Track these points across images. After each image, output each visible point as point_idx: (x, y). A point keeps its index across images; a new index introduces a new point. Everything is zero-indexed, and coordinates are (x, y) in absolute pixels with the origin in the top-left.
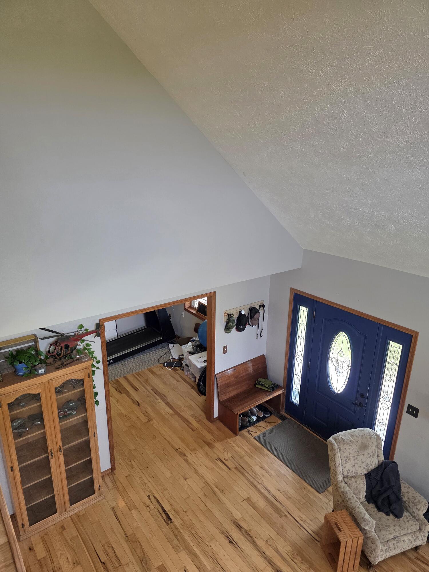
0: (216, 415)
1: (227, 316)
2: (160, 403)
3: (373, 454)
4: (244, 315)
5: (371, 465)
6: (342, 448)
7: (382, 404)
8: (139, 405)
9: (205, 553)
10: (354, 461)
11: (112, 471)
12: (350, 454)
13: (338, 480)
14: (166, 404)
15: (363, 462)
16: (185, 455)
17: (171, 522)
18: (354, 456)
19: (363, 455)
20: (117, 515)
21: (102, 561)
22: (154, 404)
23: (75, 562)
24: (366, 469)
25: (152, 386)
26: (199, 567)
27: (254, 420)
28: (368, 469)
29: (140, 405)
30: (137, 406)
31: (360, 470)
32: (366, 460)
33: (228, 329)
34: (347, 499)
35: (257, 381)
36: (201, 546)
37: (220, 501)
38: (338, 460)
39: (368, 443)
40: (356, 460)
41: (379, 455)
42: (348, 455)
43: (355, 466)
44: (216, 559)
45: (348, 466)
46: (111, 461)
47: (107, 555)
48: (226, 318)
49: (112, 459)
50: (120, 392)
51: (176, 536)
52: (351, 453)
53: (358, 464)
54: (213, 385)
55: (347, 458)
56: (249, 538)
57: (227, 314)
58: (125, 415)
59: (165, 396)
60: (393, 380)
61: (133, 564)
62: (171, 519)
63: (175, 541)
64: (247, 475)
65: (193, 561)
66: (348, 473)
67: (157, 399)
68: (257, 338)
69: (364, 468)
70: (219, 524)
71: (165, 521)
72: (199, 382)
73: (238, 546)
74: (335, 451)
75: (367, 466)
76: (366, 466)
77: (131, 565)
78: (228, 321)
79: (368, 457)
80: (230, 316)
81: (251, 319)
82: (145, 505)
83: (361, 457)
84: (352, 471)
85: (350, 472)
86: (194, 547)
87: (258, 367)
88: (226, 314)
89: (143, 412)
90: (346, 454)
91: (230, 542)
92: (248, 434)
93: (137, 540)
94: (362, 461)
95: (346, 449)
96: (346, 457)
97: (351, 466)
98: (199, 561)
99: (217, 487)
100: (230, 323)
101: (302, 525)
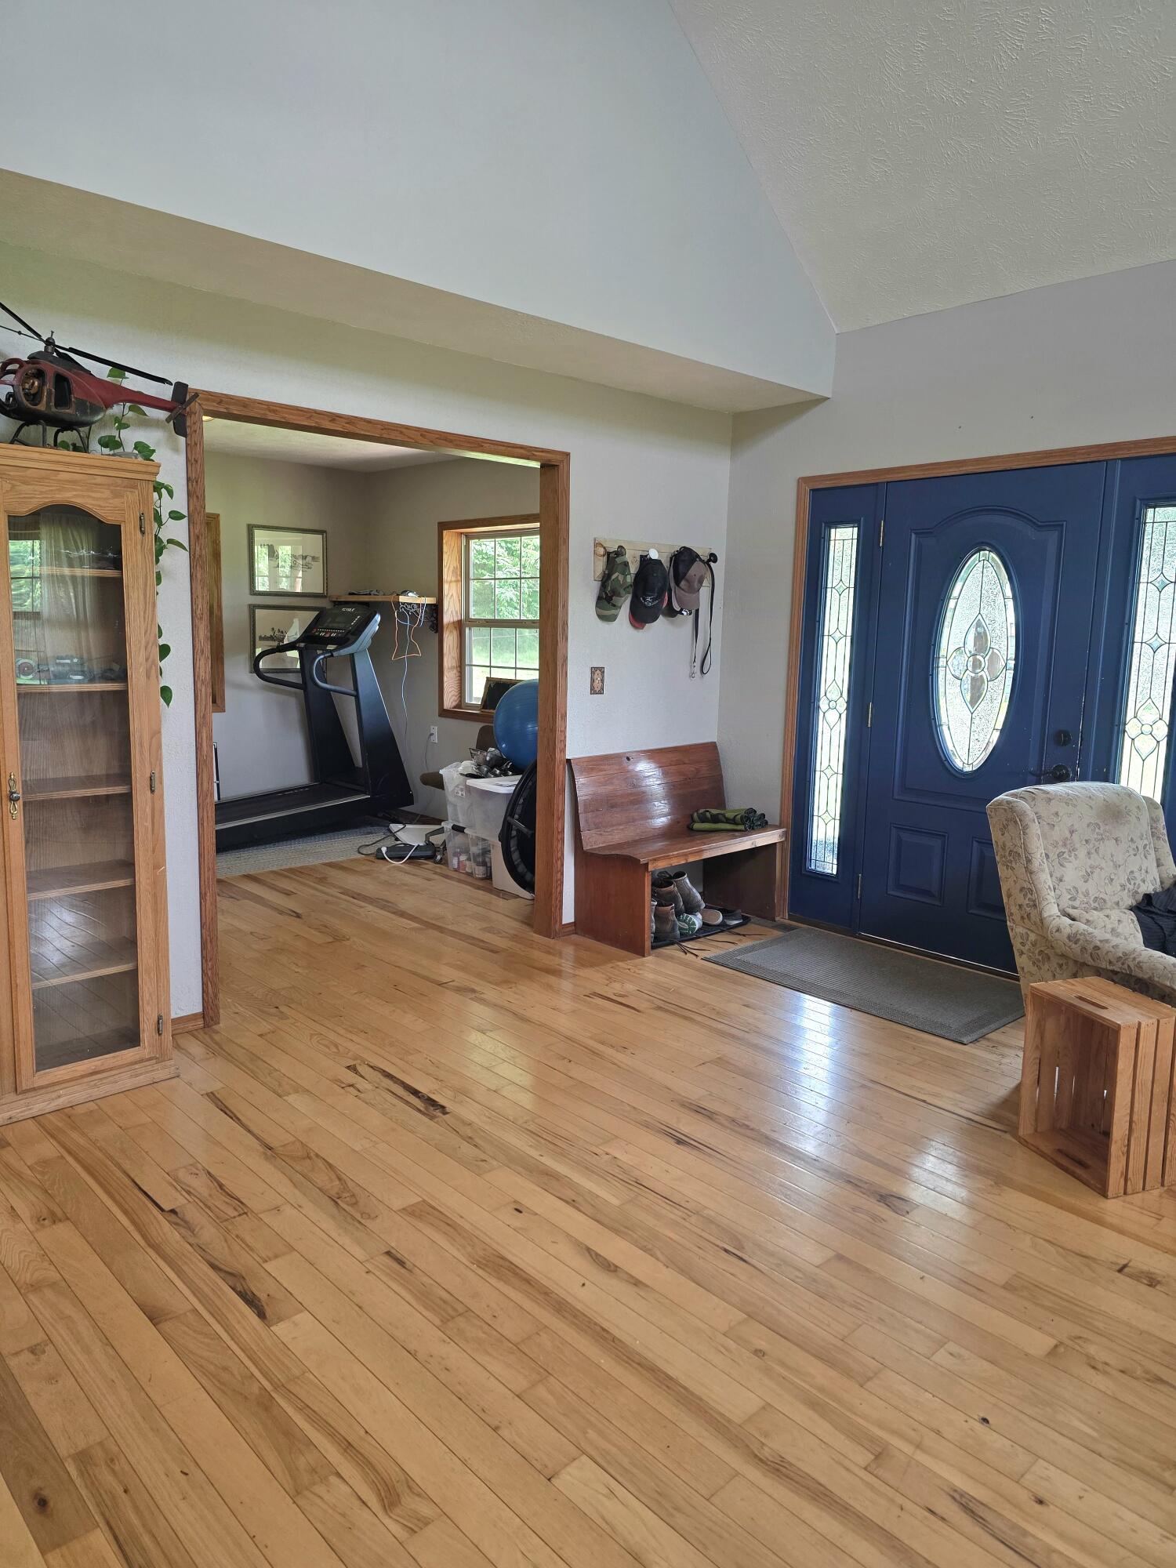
0: (568, 915)
1: (604, 556)
3: (1146, 845)
4: (658, 562)
5: (1144, 881)
6: (1044, 814)
7: (1133, 739)
9: (588, 1169)
10: (1090, 858)
11: (206, 1026)
12: (1073, 831)
13: (1045, 915)
15: (1117, 866)
16: (473, 991)
17: (445, 1113)
18: (1087, 841)
19: (1116, 840)
20: (226, 1107)
21: (167, 1207)
22: (353, 915)
23: (45, 1214)
24: (1129, 891)
26: (574, 1201)
27: (694, 924)
28: (1137, 892)
30: (298, 919)
31: (1109, 889)
32: (1126, 861)
33: (606, 600)
34: (1098, 944)
35: (695, 814)
36: (567, 1155)
37: (619, 1067)
38: (1038, 848)
39: (1126, 807)
40: (1094, 856)
41: (1162, 861)
42: (1069, 836)
43: (1095, 875)
44: (634, 1180)
45: (1072, 873)
46: (205, 979)
47: (189, 1193)
48: (601, 565)
49: (209, 973)
51: (470, 1141)
52: (1075, 827)
53: (1101, 869)
54: (561, 796)
55: (1065, 845)
56: (749, 1133)
57: (604, 548)
60: (1168, 641)
61: (300, 1206)
62: (443, 1107)
63: (466, 1149)
64: (699, 1018)
65: (545, 1187)
66: (1073, 899)
68: (692, 675)
69: (1123, 887)
70: (628, 1108)
71: (419, 1111)
72: (509, 818)
73: (711, 1149)
74: (1022, 818)
75: (1132, 882)
76: (1128, 880)
77: (288, 1211)
78: (607, 572)
79: (1132, 852)
80: (614, 559)
81: (677, 583)
82: (339, 1084)
83: (1108, 846)
84: (1087, 894)
85: (1080, 895)
86: (542, 1160)
87: (698, 771)
88: (601, 551)
90: (1057, 834)
91: (679, 1142)
92: (683, 954)
93: (312, 1155)
94: (1112, 861)
95: (1057, 814)
96: (1061, 843)
97: (1081, 873)
98: (572, 1185)
99: (603, 1043)
100: (617, 574)
101: (928, 1101)
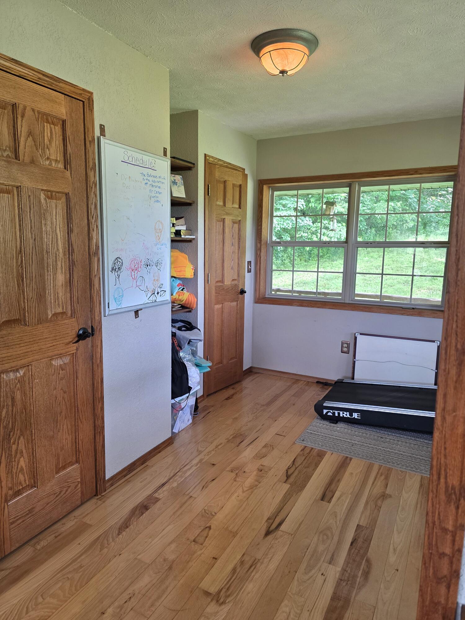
2: (320, 579)
8: (268, 533)
14: (335, 597)
22: (303, 566)
25: (373, 522)
29: (270, 537)
30: (263, 532)
50: (288, 477)
58: (210, 528)
59: (366, 575)
67: (331, 561)
89: (246, 558)
